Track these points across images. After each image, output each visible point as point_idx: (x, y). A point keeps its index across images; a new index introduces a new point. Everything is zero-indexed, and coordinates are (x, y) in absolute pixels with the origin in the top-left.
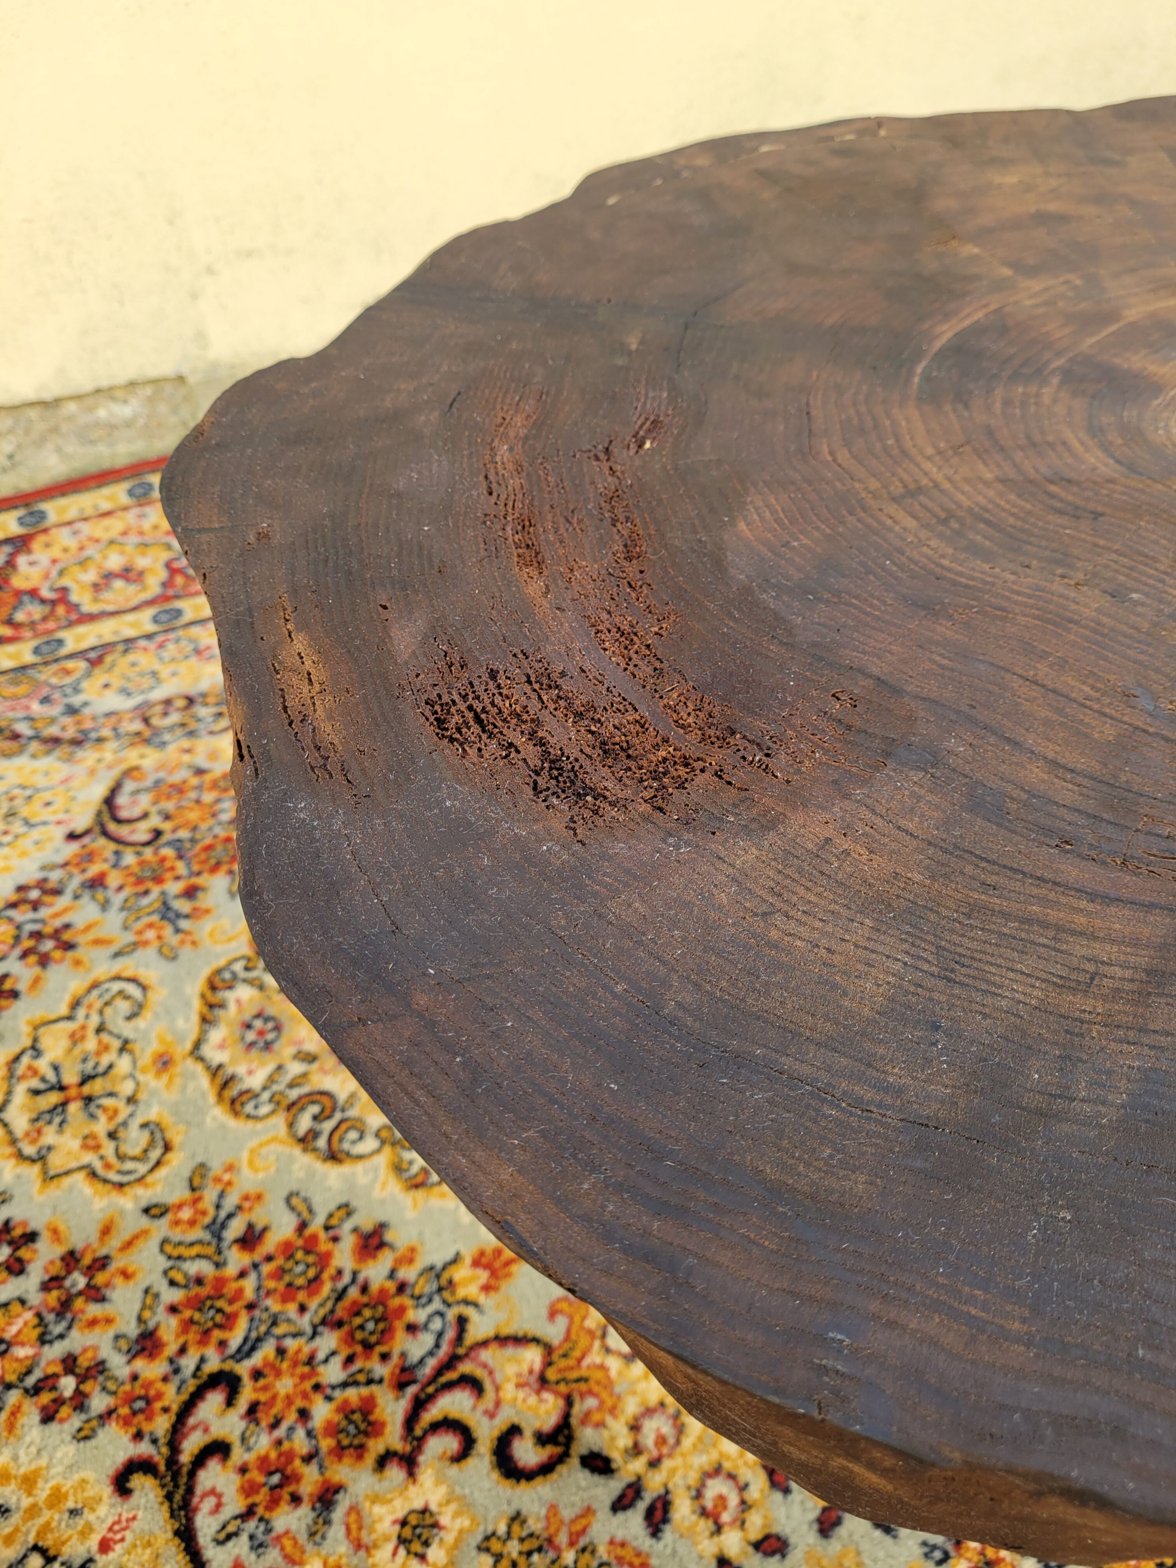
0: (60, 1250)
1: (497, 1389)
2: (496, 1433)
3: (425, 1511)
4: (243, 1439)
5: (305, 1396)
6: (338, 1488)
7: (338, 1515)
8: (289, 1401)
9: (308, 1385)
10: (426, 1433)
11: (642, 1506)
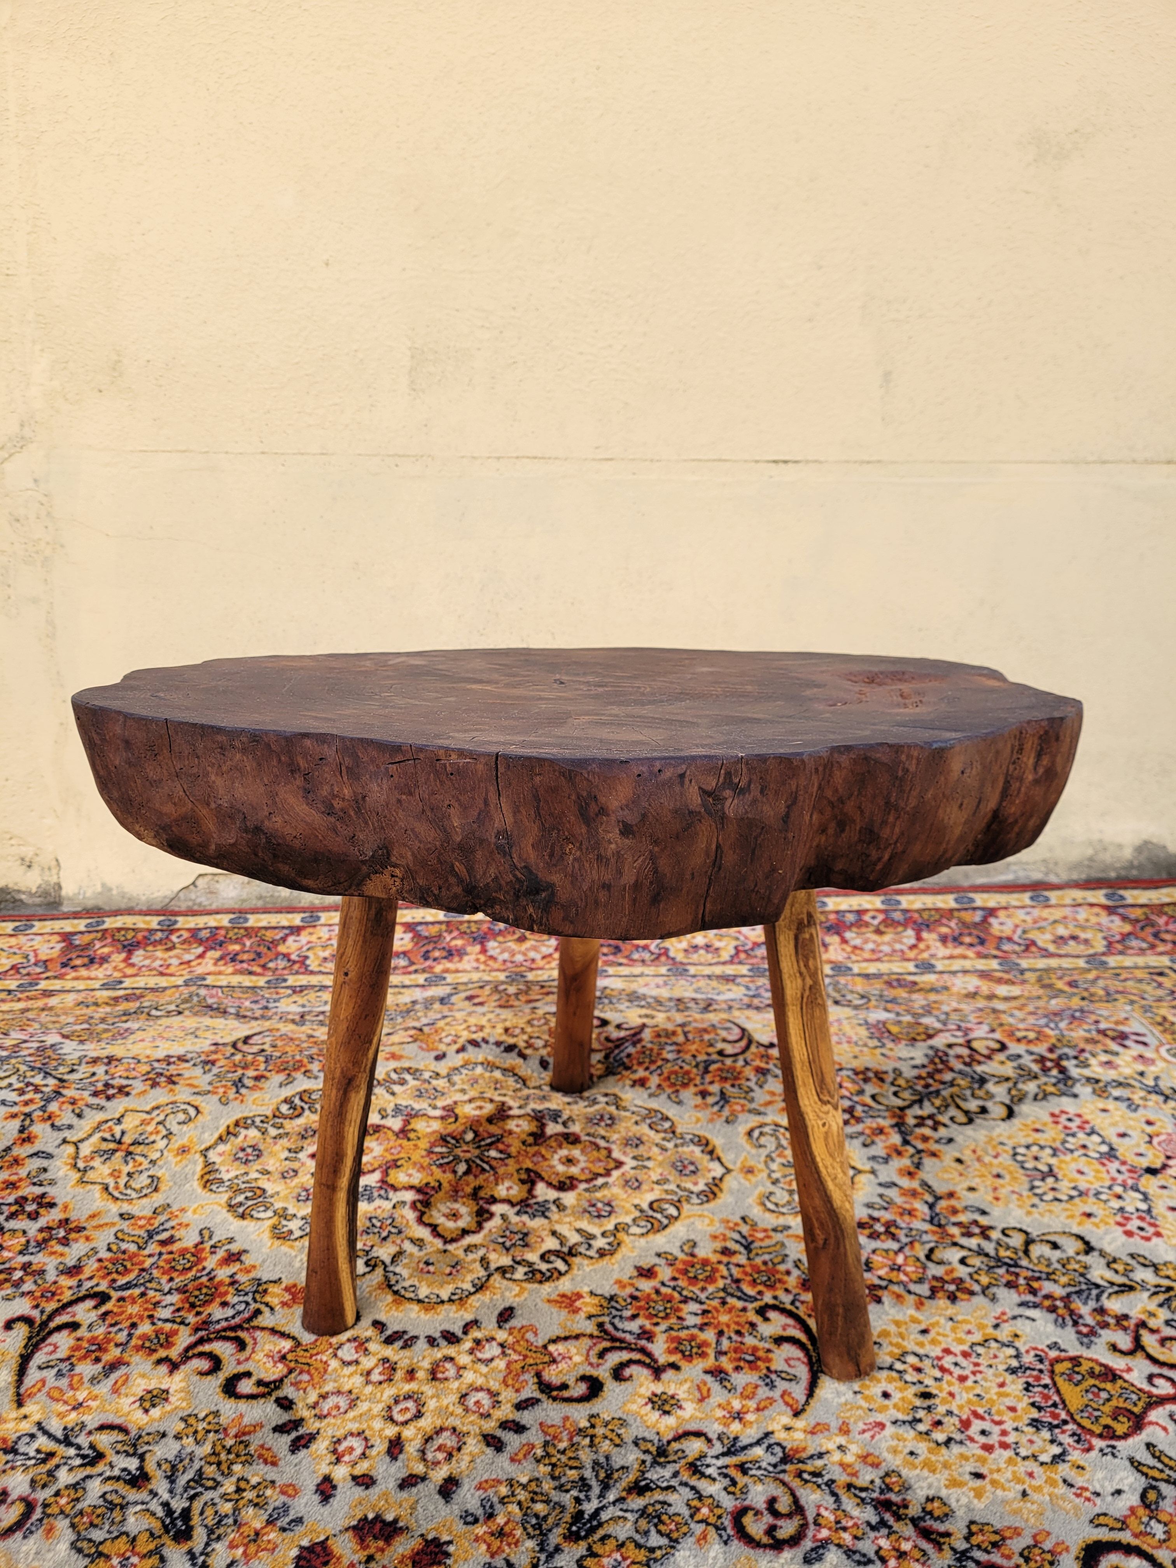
0: (62, 1216)
1: (253, 1352)
2: (235, 1371)
3: (165, 1391)
4: (90, 1326)
5: (141, 1318)
6: (126, 1364)
7: (114, 1376)
8: (130, 1317)
9: (146, 1314)
10: (194, 1356)
11: (294, 1434)
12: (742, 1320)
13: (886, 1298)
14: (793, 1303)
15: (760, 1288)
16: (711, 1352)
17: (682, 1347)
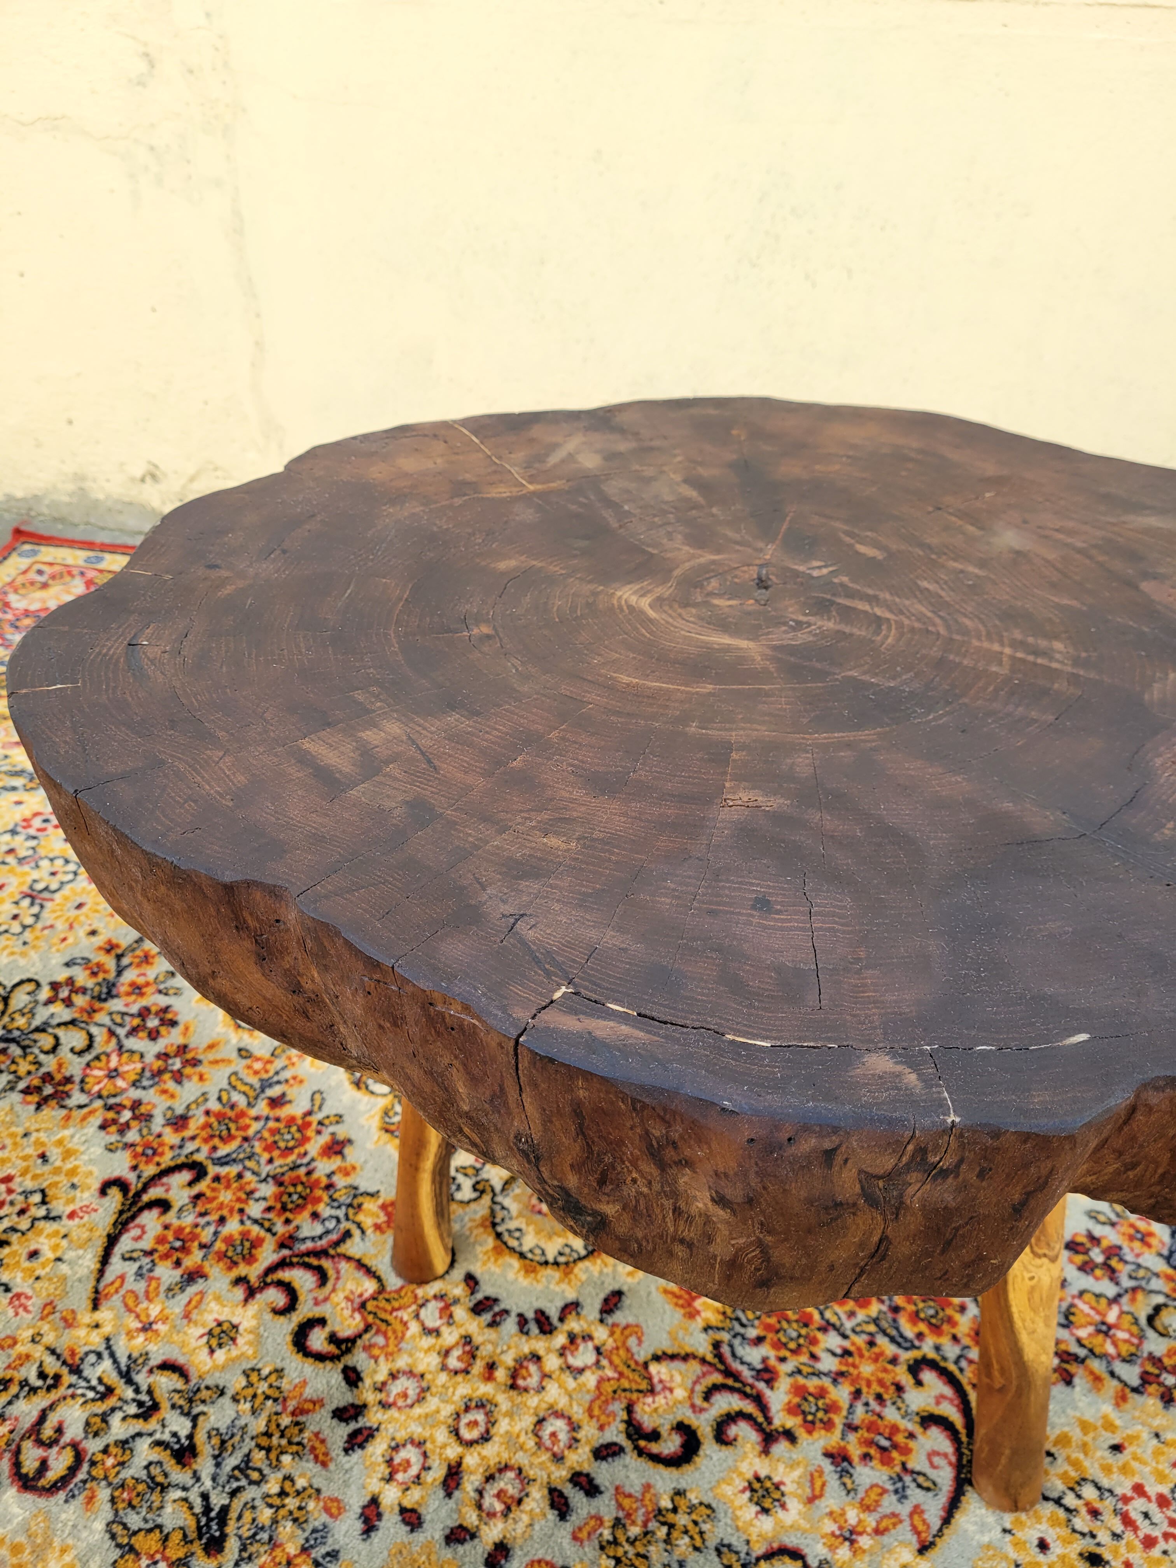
0: (181, 1041)
1: (334, 1290)
2: (310, 1315)
3: (235, 1327)
4: (180, 1210)
5: (231, 1211)
6: (204, 1276)
7: (192, 1290)
8: (221, 1207)
9: (238, 1206)
10: (272, 1283)
11: (353, 1426)
12: (888, 1378)
13: (1080, 1381)
14: (957, 1362)
15: (922, 1327)
16: (839, 1420)
17: (805, 1407)
